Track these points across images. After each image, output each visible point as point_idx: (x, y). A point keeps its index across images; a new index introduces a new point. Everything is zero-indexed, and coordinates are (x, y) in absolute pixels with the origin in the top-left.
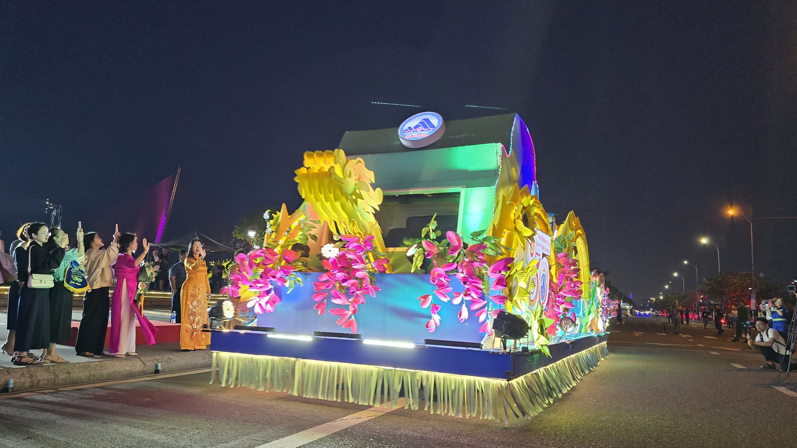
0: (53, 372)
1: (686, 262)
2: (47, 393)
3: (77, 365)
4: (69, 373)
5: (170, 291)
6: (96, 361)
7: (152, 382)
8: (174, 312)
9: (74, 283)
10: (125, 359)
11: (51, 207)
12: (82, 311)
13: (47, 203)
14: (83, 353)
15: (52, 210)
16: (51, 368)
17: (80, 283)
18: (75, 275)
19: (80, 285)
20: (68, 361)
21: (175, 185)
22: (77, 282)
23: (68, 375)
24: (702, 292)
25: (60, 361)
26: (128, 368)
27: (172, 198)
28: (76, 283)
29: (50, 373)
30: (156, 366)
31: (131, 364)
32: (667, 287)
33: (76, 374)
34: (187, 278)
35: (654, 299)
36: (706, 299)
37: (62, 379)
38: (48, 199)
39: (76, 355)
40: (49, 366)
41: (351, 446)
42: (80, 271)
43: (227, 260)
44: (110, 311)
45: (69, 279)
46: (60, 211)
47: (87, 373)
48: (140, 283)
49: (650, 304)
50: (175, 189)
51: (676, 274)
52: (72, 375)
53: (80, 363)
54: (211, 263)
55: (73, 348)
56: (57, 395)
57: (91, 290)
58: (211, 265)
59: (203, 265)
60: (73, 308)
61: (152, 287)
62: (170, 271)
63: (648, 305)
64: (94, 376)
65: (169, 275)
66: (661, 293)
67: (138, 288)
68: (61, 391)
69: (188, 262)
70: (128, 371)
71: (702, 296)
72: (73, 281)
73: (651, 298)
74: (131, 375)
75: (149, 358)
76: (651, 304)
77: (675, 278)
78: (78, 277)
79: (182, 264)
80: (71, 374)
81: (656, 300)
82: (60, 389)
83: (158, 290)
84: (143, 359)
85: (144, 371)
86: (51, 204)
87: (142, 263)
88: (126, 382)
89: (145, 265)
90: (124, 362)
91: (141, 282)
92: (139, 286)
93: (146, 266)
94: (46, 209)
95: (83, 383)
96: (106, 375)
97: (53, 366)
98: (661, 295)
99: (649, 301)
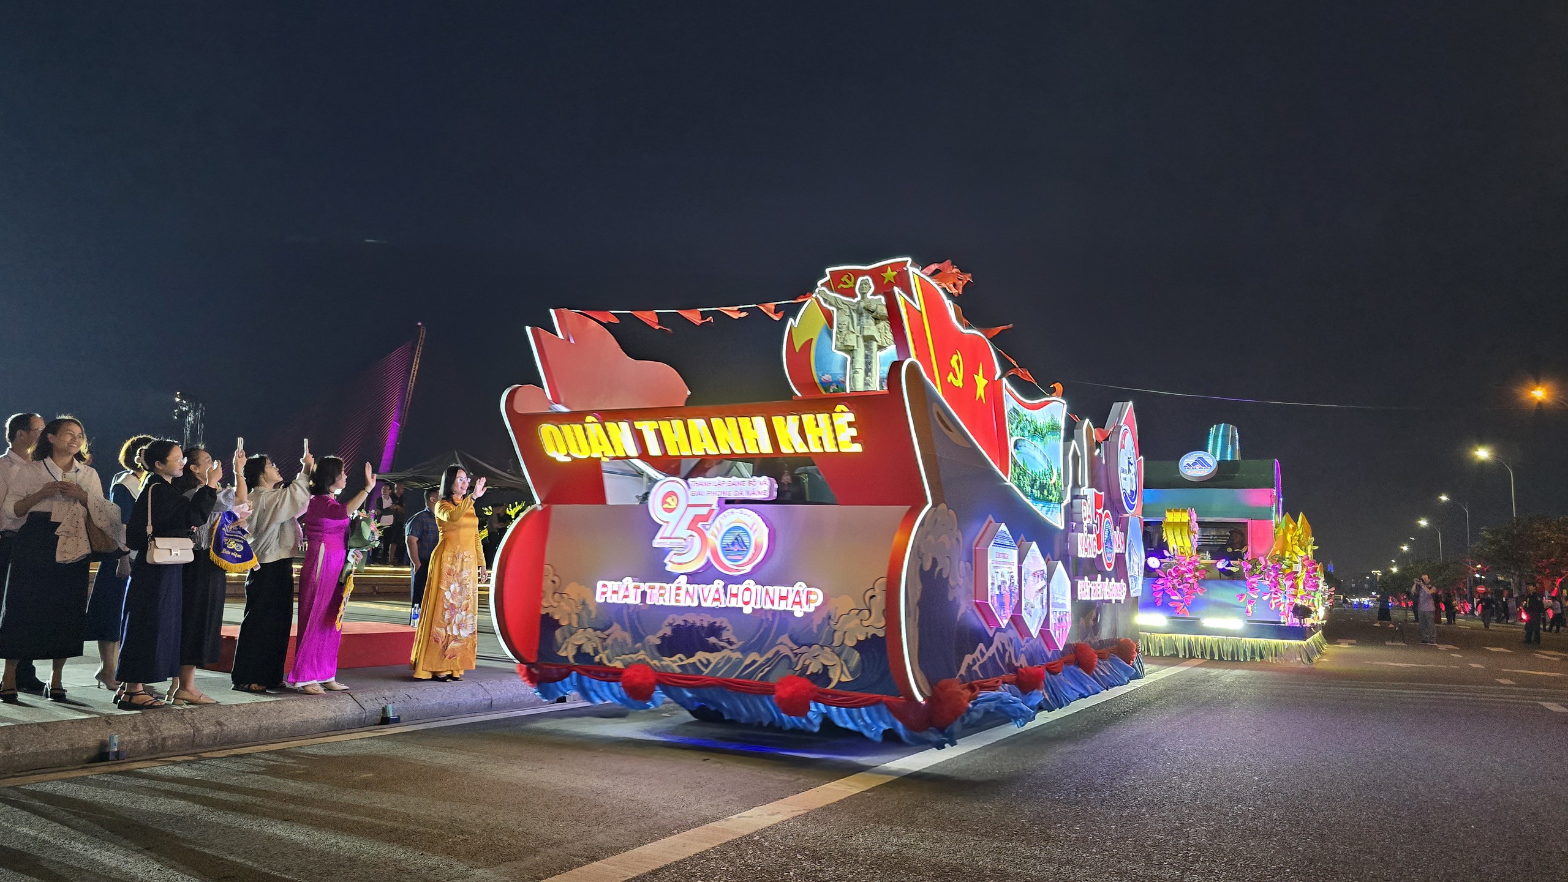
0: (190, 721)
1: (1444, 498)
2: (180, 763)
3: (236, 709)
4: (220, 724)
5: (408, 565)
6: (270, 702)
7: (375, 742)
8: (415, 605)
9: (228, 552)
10: (324, 697)
11: (184, 408)
12: (244, 606)
13: (178, 400)
14: (246, 686)
15: (187, 413)
16: (187, 715)
17: (239, 553)
18: (229, 537)
19: (240, 556)
20: (219, 701)
21: (417, 360)
22: (233, 550)
23: (218, 727)
24: (1479, 558)
25: (203, 700)
26: (331, 714)
27: (411, 385)
28: (232, 554)
29: (185, 724)
30: (384, 710)
31: (336, 707)
32: (1405, 548)
33: (234, 725)
34: (440, 539)
35: (1379, 573)
36: (1488, 571)
37: (208, 735)
38: (178, 393)
39: (233, 689)
40: (184, 710)
42: (239, 530)
43: (516, 503)
44: (296, 605)
46: (201, 413)
47: (253, 724)
48: (351, 552)
49: (1370, 582)
50: (415, 367)
51: (1423, 523)
52: (225, 728)
53: (242, 704)
55: (228, 677)
56: (198, 766)
57: (260, 567)
58: (487, 513)
59: (469, 515)
60: (226, 600)
61: (375, 557)
62: (407, 527)
63: (1366, 586)
64: (268, 729)
65: (406, 534)
66: (1393, 561)
67: (347, 562)
68: (205, 759)
69: (441, 507)
70: (331, 719)
71: (1479, 566)
72: (228, 549)
73: (1372, 572)
74: (337, 727)
75: (371, 695)
76: (1372, 583)
77: (1424, 530)
78: (236, 542)
79: (431, 514)
80: (225, 725)
81: (1384, 574)
82: (204, 755)
83: (384, 562)
84: (358, 696)
85: (360, 719)
86: (184, 402)
87: (353, 514)
88: (326, 741)
89: (359, 516)
90: (323, 703)
91: (354, 550)
92: (349, 558)
93: (361, 518)
94: (176, 411)
95: (245, 742)
96: (289, 728)
97: (191, 711)
98: (1392, 565)
99: (1368, 578)
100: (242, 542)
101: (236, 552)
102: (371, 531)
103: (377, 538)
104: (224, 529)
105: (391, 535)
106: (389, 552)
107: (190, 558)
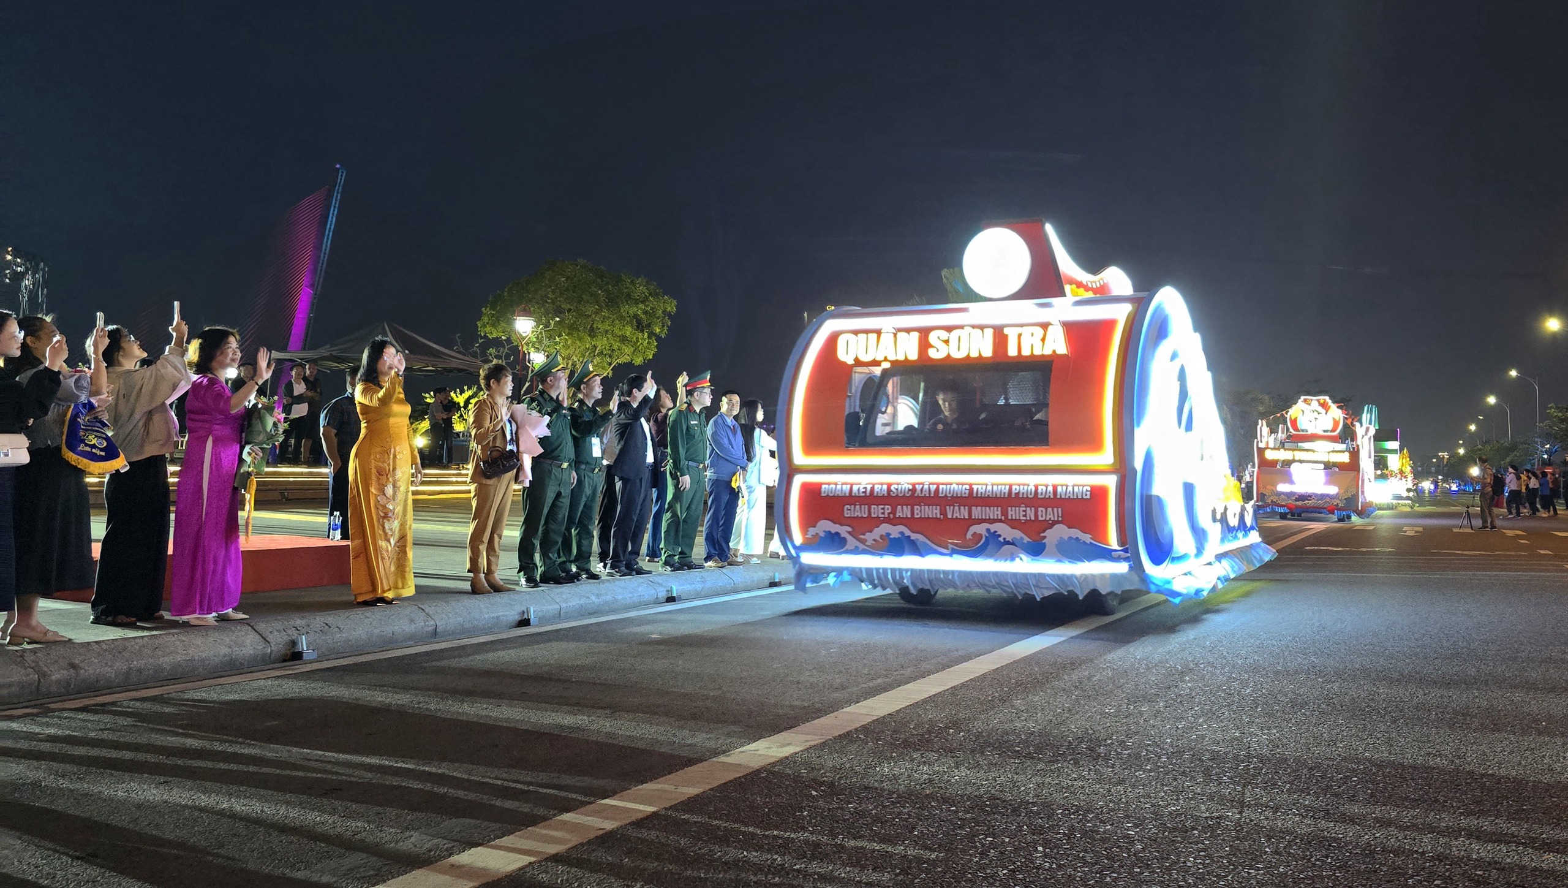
0: (33, 665)
1: (1513, 373)
2: (19, 717)
3: (95, 647)
4: (73, 666)
5: (326, 465)
6: (143, 637)
7: (284, 682)
8: (335, 513)
9: (88, 449)
10: (214, 628)
11: (19, 269)
12: (105, 518)
13: (9, 257)
14: (110, 619)
15: (22, 275)
16: (29, 658)
17: (101, 450)
18: (87, 430)
19: (103, 454)
20: (70, 637)
21: (333, 213)
22: (93, 446)
23: (72, 671)
24: (1548, 437)
25: (50, 637)
26: (225, 650)
27: (327, 244)
28: (94, 450)
29: (26, 669)
30: (294, 643)
31: (231, 641)
32: (1473, 428)
33: (93, 669)
34: (363, 431)
35: (1446, 455)
36: (1556, 451)
37: (59, 682)
38: (10, 249)
39: (92, 623)
40: (24, 651)
41: (767, 810)
42: (97, 421)
43: (466, 388)
44: (173, 516)
45: (74, 441)
46: (43, 276)
47: (120, 665)
48: (247, 449)
49: (1438, 465)
50: (332, 220)
51: (1492, 400)
52: (82, 671)
53: (103, 641)
54: (427, 395)
55: (86, 608)
56: (44, 720)
57: (128, 468)
58: (428, 400)
59: (399, 401)
61: (283, 455)
62: (322, 416)
63: (1433, 469)
64: (140, 671)
65: (321, 426)
66: (1461, 442)
67: (241, 461)
68: (54, 711)
69: (365, 392)
70: (225, 656)
71: (1548, 446)
72: (87, 445)
73: (1440, 454)
74: (233, 667)
75: (277, 625)
76: (1439, 466)
77: (1492, 407)
78: (96, 436)
79: (351, 399)
80: (81, 669)
81: (1451, 456)
82: (52, 706)
83: (295, 461)
84: (261, 626)
85: (264, 655)
86: (19, 260)
87: (249, 402)
88: (218, 683)
89: (257, 403)
90: (213, 636)
91: (250, 446)
92: (245, 456)
93: (260, 406)
94: (8, 271)
95: (110, 687)
96: (168, 668)
97: (34, 651)
98: (1460, 446)
99: (1434, 460)
100: (104, 436)
101: (98, 448)
102: (275, 422)
103: (281, 431)
104: (79, 420)
105: (302, 429)
106: (302, 450)
107: (24, 458)
